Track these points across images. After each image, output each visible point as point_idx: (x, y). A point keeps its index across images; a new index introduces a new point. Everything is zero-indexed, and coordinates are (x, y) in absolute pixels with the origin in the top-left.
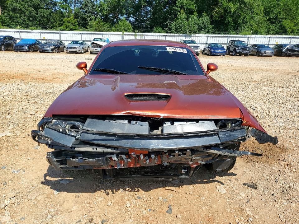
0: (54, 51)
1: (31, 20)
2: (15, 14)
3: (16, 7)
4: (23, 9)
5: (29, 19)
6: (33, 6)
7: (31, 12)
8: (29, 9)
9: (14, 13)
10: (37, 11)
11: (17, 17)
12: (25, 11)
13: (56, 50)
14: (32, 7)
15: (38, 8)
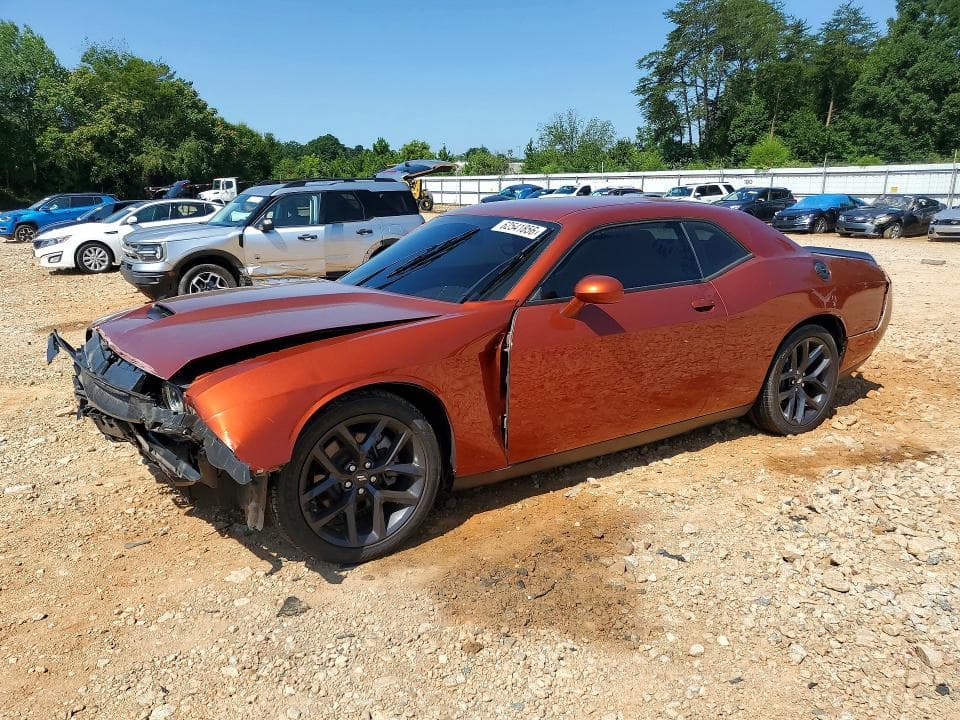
0: (887, 232)
1: (912, 133)
2: (866, 121)
3: (877, 96)
4: (895, 99)
5: (904, 131)
6: (932, 86)
7: (916, 109)
8: (913, 97)
9: (865, 117)
10: (940, 101)
11: (869, 130)
12: (900, 106)
13: (897, 229)
14: (927, 92)
15: (947, 93)
